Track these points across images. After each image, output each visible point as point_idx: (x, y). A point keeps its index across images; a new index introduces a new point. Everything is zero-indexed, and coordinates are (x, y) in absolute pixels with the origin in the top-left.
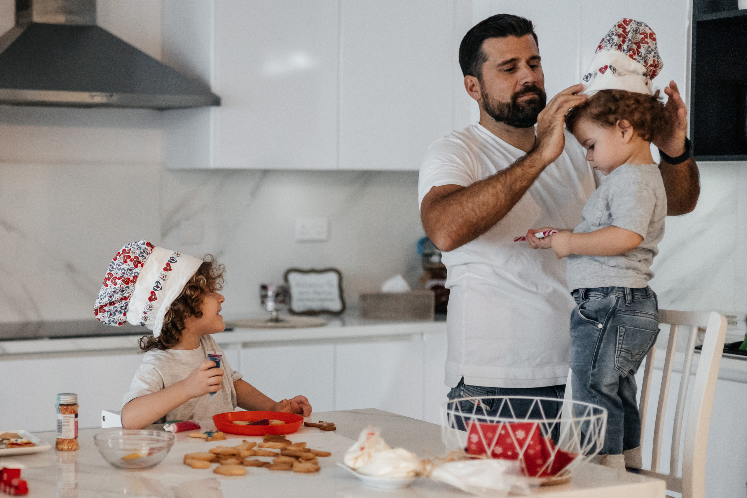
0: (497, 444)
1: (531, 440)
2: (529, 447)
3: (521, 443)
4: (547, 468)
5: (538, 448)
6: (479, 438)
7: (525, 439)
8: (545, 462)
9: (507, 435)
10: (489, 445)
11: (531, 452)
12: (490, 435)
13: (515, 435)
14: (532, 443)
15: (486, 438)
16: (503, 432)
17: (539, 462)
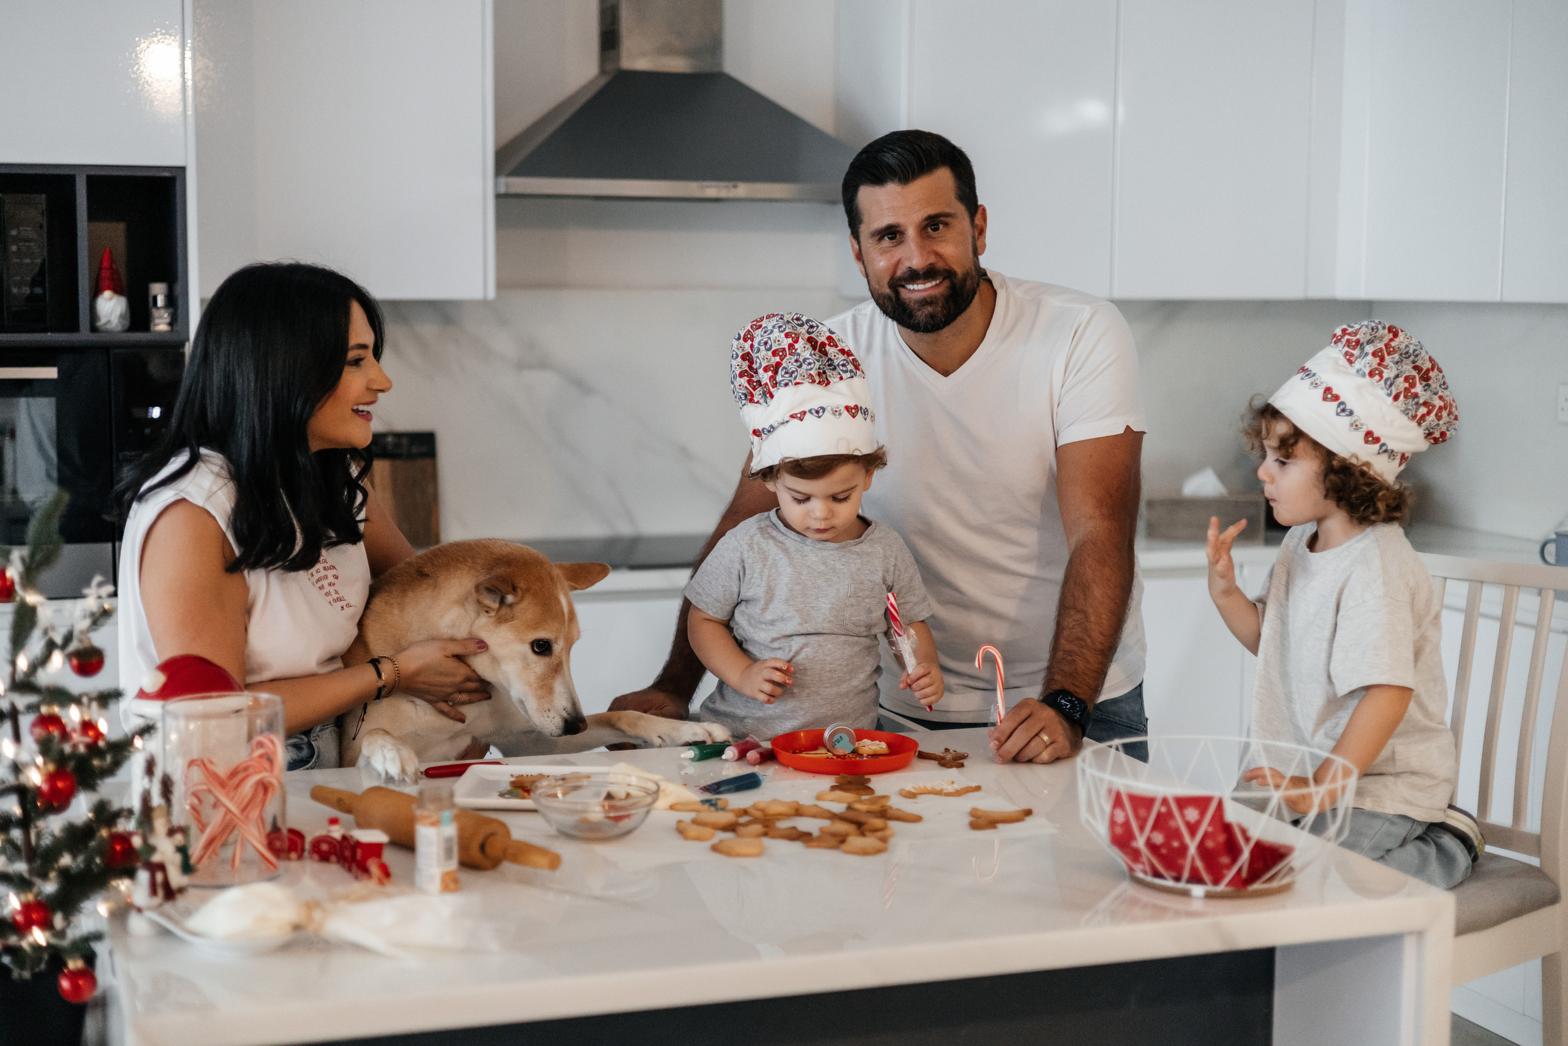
0: (1155, 827)
1: (1210, 824)
2: (1206, 835)
3: (1193, 828)
4: (1240, 870)
5: (1221, 838)
6: (1127, 817)
7: (1198, 823)
8: (1234, 859)
9: (1169, 814)
10: (1142, 828)
11: (1210, 844)
12: (1142, 812)
13: (1183, 816)
14: (1210, 829)
15: (1137, 817)
16: (1163, 809)
17: (1225, 860)
